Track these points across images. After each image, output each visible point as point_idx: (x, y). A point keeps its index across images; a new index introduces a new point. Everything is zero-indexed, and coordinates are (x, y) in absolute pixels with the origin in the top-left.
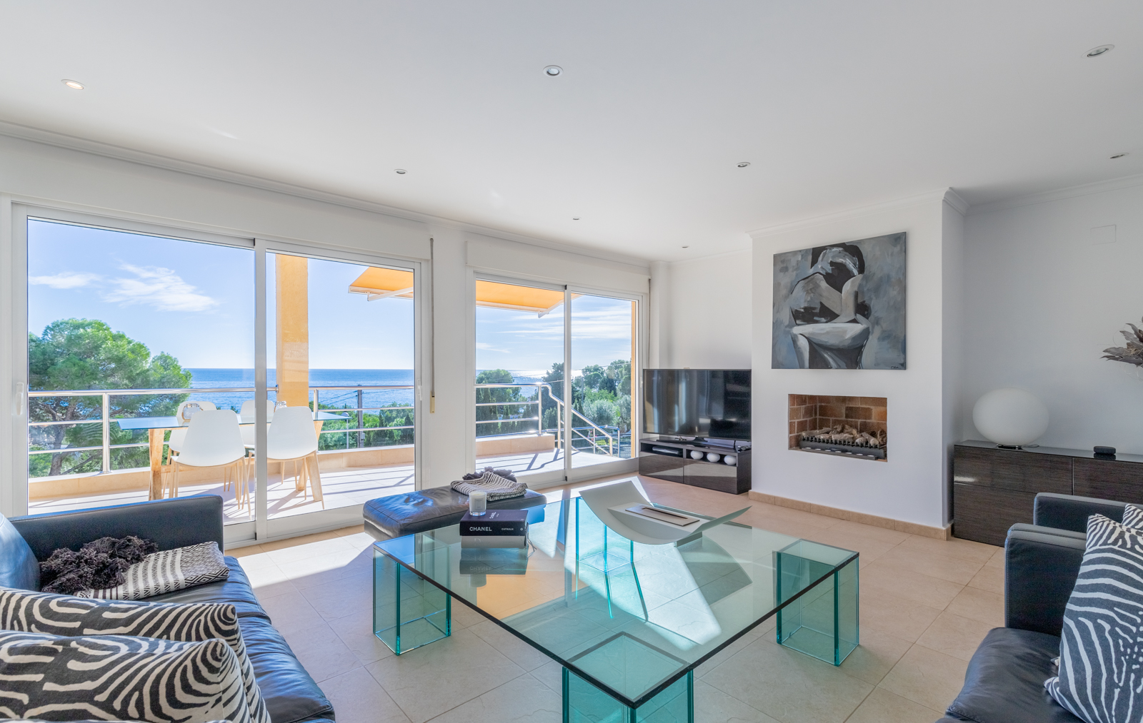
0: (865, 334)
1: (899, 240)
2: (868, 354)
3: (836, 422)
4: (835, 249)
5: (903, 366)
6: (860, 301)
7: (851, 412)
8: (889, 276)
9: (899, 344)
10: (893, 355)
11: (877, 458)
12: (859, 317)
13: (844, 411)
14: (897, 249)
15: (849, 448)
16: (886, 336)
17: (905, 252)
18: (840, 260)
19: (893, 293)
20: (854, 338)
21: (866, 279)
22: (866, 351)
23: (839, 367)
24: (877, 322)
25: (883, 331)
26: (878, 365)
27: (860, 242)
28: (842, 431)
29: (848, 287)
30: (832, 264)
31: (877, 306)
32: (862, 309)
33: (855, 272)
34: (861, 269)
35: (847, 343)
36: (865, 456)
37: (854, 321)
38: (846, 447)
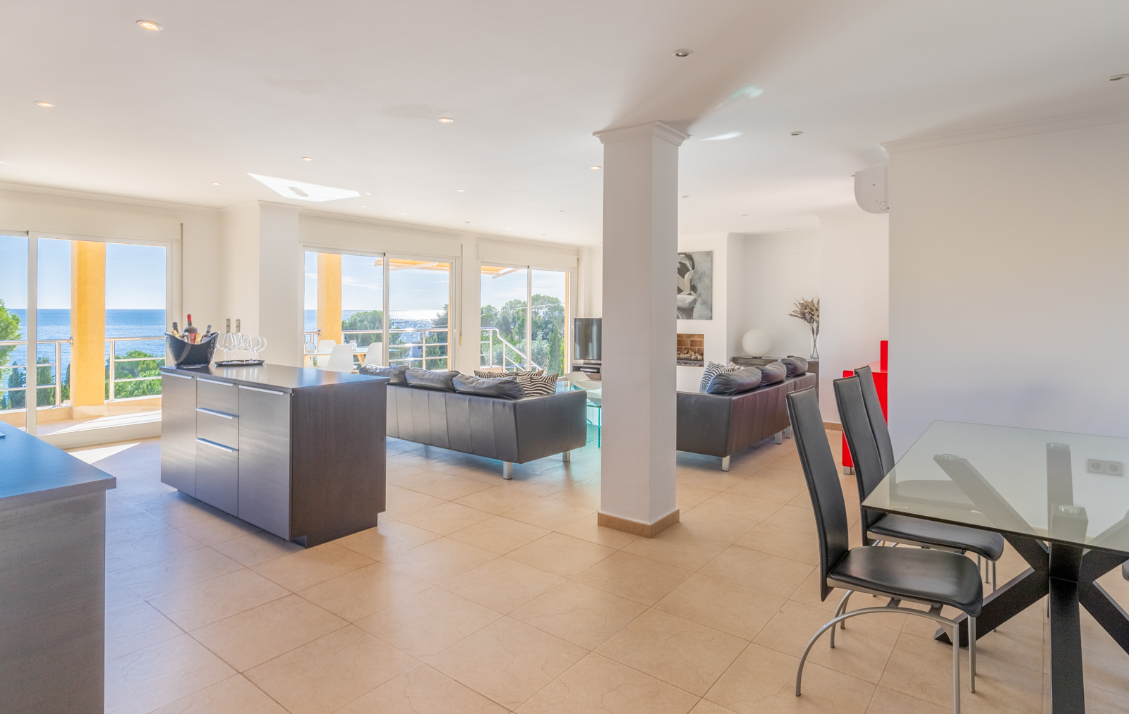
0: (695, 301)
1: (709, 254)
2: (696, 312)
3: (685, 349)
4: (681, 255)
5: (711, 318)
6: (693, 284)
7: (693, 343)
8: (705, 272)
9: (709, 306)
10: (707, 313)
11: (700, 366)
12: (692, 292)
13: (689, 342)
14: (708, 259)
15: (688, 362)
16: (704, 303)
17: (712, 261)
18: (684, 262)
19: (707, 281)
20: (690, 303)
21: (695, 272)
22: (695, 310)
23: (683, 318)
24: (700, 296)
25: (703, 300)
26: (700, 318)
27: (693, 253)
28: (687, 353)
29: (687, 276)
30: (680, 263)
31: (700, 287)
32: (693, 288)
33: (691, 269)
34: (693, 268)
35: (687, 306)
36: (695, 365)
37: (690, 294)
38: (687, 361)
